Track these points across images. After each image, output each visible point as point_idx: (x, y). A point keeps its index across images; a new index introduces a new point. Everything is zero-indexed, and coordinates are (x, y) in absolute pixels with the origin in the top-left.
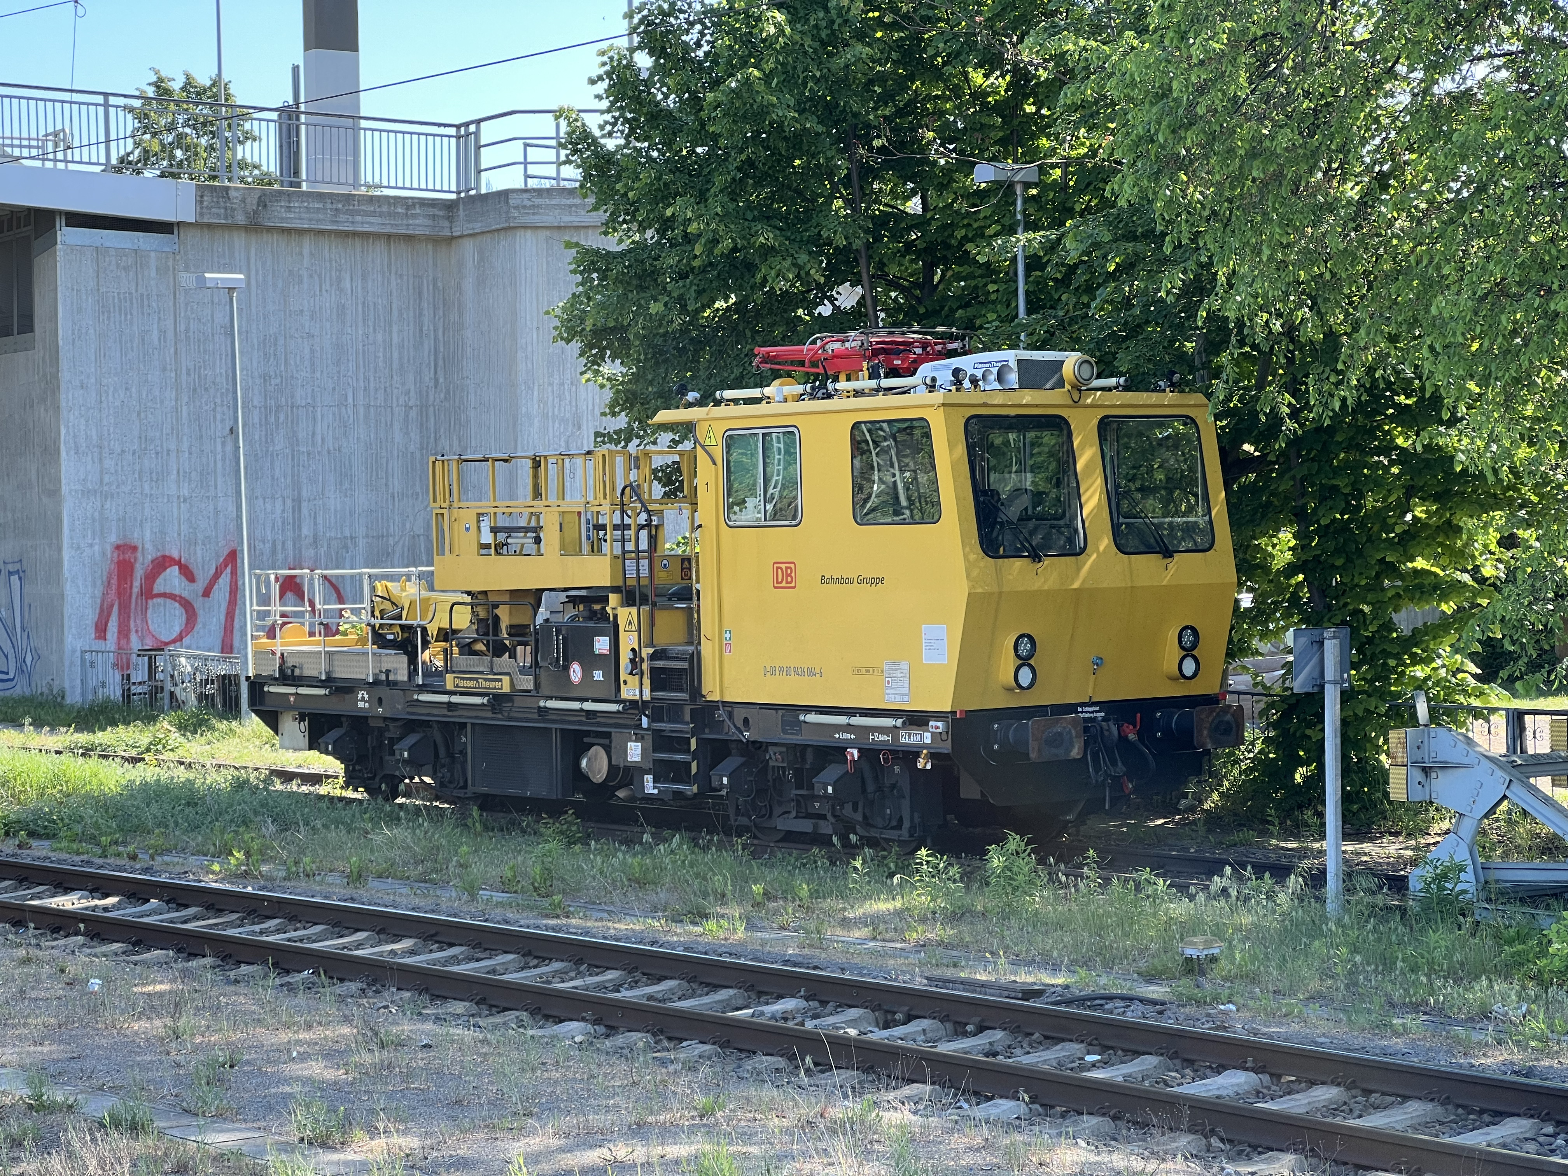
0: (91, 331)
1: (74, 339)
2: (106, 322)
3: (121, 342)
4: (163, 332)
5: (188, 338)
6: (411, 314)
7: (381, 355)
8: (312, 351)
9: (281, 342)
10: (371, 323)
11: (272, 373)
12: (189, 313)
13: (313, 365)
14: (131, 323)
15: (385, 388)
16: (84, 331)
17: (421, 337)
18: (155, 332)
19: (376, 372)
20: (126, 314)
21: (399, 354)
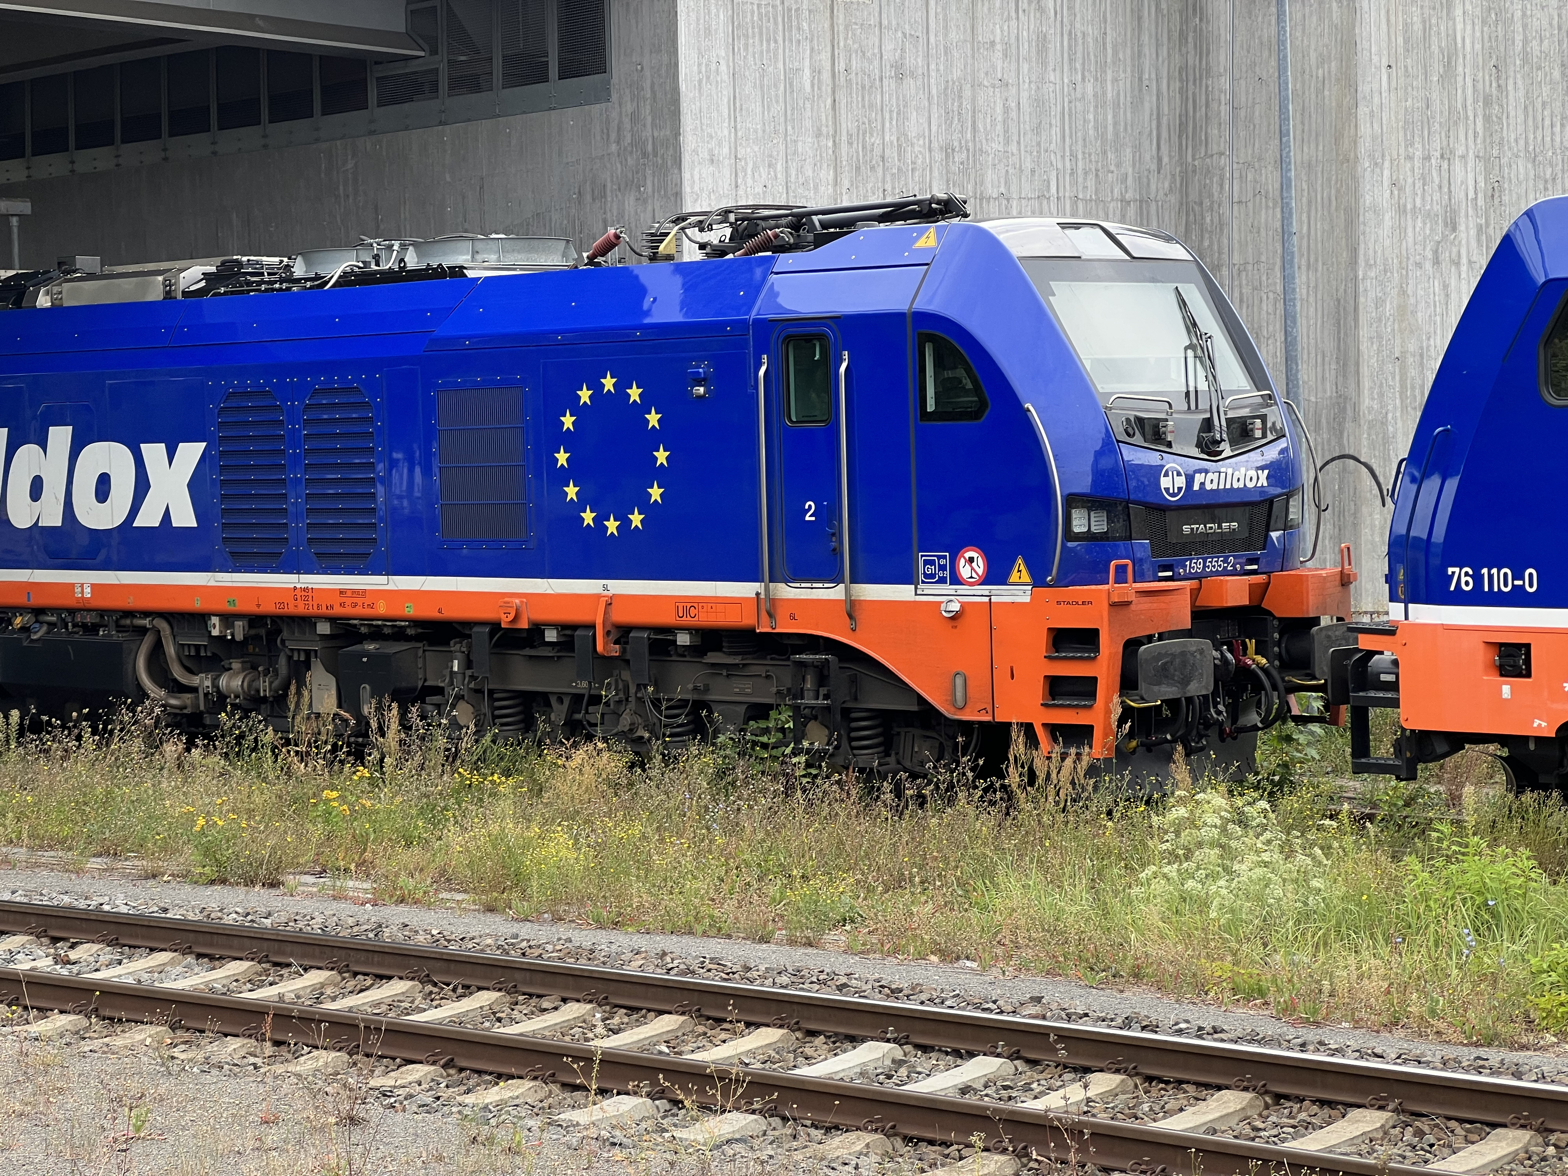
0: (723, 68)
1: (700, 81)
2: (743, 54)
3: (762, 87)
4: (816, 72)
5: (849, 82)
6: (1129, 51)
7: (1091, 117)
8: (1006, 110)
9: (967, 93)
10: (1078, 66)
11: (956, 144)
12: (850, 42)
13: (1006, 131)
14: (776, 55)
15: (1097, 170)
16: (713, 66)
17: (1140, 90)
18: (807, 72)
19: (1085, 146)
20: (768, 41)
21: (1114, 117)
